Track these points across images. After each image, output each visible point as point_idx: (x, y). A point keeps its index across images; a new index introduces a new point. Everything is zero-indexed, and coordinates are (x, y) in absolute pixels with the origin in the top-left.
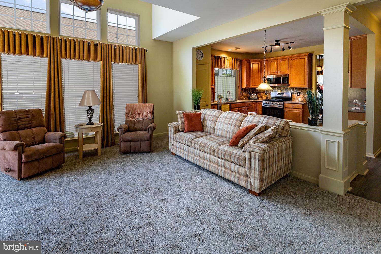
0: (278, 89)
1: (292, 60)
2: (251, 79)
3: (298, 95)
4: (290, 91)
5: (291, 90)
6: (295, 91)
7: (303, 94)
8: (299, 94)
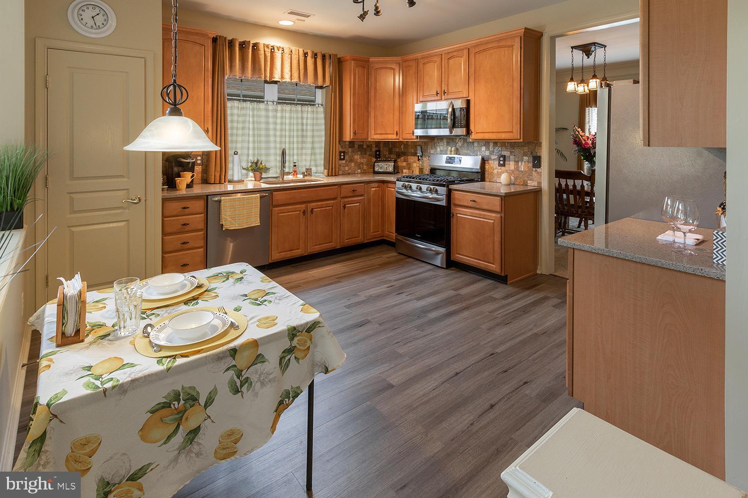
0: (448, 144)
1: (479, 52)
2: (372, 115)
3: (502, 162)
4: (480, 150)
5: (483, 149)
6: (493, 151)
7: (515, 161)
8: (504, 160)
